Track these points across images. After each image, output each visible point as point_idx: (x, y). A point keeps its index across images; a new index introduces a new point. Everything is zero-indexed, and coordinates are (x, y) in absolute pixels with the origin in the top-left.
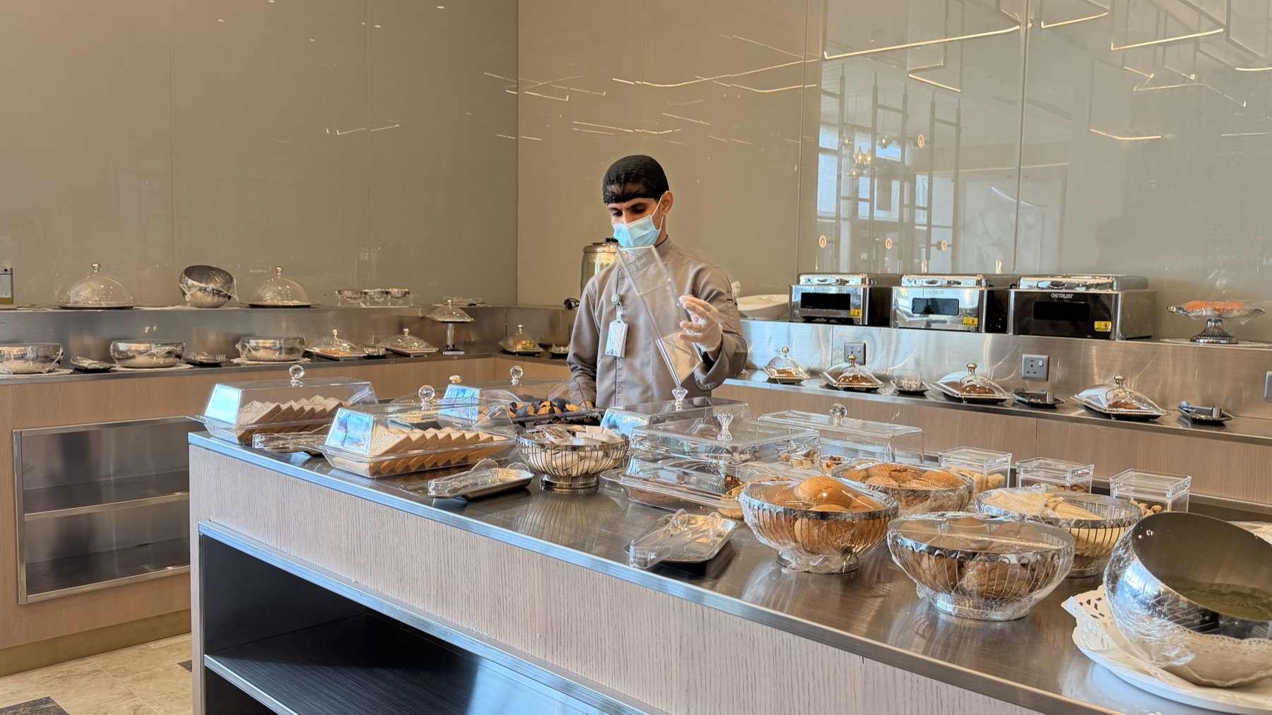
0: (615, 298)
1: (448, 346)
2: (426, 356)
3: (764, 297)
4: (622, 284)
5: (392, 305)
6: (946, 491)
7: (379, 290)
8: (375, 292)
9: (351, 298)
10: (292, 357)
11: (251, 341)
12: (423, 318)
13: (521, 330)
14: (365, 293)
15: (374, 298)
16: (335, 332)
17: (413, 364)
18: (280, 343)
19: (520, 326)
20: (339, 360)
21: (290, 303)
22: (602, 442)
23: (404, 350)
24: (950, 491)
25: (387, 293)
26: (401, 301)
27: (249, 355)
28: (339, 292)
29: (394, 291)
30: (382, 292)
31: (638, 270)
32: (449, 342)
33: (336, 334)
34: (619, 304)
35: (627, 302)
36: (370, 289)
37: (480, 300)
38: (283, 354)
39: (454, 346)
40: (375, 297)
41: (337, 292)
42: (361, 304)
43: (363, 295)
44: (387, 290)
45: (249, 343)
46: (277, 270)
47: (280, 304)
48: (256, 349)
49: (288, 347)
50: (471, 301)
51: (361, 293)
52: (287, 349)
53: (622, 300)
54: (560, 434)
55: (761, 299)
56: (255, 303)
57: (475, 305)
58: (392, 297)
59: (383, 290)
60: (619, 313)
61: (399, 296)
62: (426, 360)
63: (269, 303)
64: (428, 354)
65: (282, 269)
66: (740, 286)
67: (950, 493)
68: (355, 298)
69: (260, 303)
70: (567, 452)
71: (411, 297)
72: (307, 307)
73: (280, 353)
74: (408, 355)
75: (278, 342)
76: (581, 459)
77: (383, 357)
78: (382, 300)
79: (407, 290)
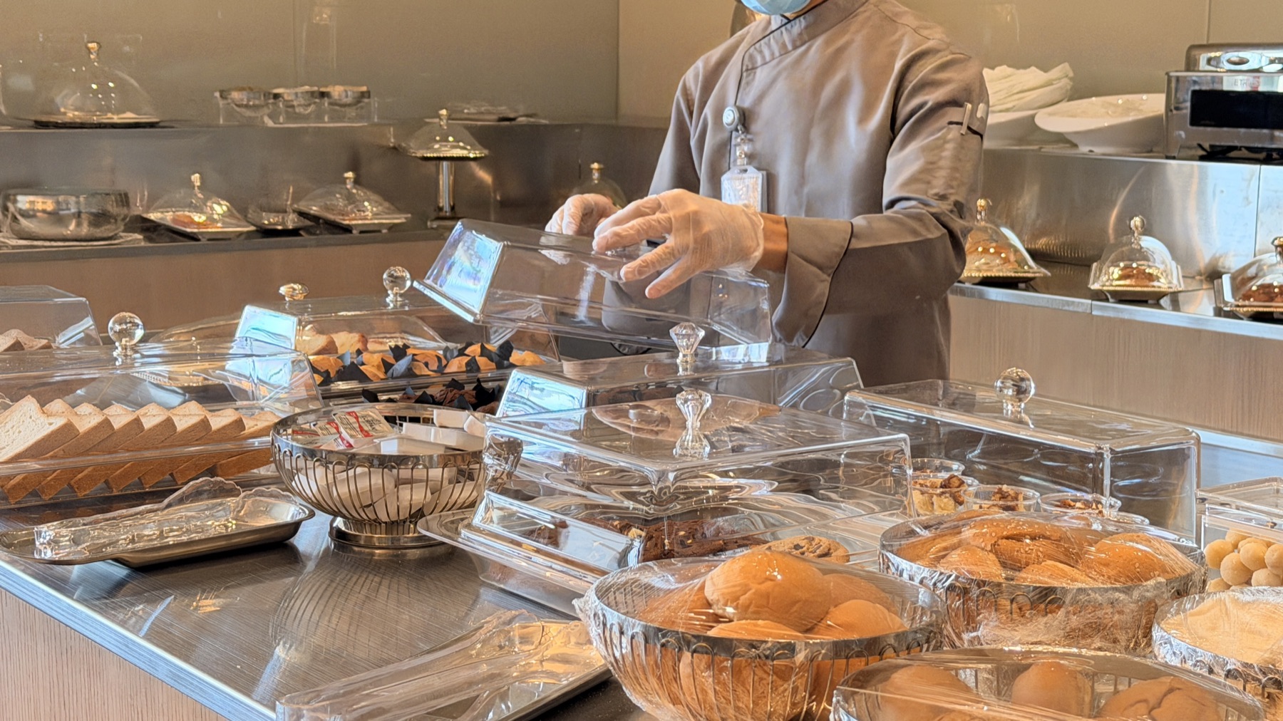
0: (729, 116)
1: (441, 209)
2: (384, 231)
3: (1120, 100)
4: (748, 83)
5: (332, 120)
6: (1106, 590)
7: (307, 88)
8: (296, 94)
9: (247, 106)
10: (99, 232)
11: (20, 198)
12: (394, 148)
13: (596, 175)
14: (276, 96)
15: (293, 106)
16: (196, 178)
17: (357, 248)
18: (78, 203)
19: (595, 166)
20: (198, 240)
21: (116, 119)
22: (448, 448)
23: (338, 219)
24: (1116, 589)
25: (323, 95)
26: (352, 112)
27: (17, 227)
28: (222, 92)
29: (337, 91)
30: (312, 93)
31: (785, 51)
32: (445, 201)
33: (198, 184)
34: (737, 130)
35: (755, 127)
36: (286, 87)
37: (522, 109)
38: (85, 224)
39: (453, 208)
40: (295, 103)
41: (217, 94)
42: (266, 119)
43: (271, 101)
44: (323, 89)
45: (15, 201)
46: (88, 49)
47: (95, 119)
48: (25, 214)
49: (94, 210)
50: (504, 110)
51: (267, 95)
52: (92, 214)
53: (745, 119)
54: (367, 428)
55: (1111, 104)
56: (44, 118)
57: (513, 119)
58: (331, 104)
59: (315, 89)
60: (740, 150)
61: (349, 100)
62: (385, 240)
63: (72, 115)
64: (392, 227)
65: (100, 47)
66: (1071, 74)
67: (1117, 594)
68: (255, 107)
69: (53, 119)
70: (359, 470)
71: (374, 102)
72: (152, 125)
73: (79, 225)
74: (347, 230)
75: (72, 199)
76: (399, 482)
77: (294, 232)
78: (310, 109)
79: (364, 89)
